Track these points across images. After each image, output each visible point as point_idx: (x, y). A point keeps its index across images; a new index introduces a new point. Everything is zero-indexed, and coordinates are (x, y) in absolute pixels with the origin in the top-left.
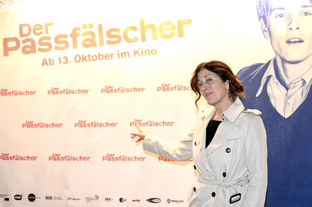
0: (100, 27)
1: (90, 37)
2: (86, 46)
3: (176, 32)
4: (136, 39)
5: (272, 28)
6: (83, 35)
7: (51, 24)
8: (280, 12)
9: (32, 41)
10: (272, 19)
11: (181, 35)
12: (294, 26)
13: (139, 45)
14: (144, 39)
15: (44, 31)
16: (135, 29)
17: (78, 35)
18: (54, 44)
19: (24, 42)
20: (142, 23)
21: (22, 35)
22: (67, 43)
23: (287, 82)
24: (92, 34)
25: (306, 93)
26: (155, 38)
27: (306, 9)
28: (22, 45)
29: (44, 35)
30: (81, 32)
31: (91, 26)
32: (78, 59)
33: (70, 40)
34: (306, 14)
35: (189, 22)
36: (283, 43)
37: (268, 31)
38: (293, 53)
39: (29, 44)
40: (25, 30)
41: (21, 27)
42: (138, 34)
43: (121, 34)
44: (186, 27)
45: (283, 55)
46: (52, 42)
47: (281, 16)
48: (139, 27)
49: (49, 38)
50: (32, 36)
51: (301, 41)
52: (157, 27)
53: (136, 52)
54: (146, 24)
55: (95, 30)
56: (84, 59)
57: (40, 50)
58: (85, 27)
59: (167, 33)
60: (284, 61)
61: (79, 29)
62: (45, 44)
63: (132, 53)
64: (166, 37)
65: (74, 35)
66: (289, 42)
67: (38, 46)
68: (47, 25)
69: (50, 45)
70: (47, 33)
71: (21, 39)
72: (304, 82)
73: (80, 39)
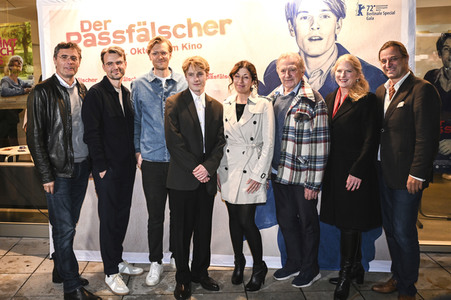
0: (153, 24)
1: (144, 33)
2: (140, 41)
3: (218, 30)
4: (184, 35)
5: (297, 28)
6: (138, 31)
7: (110, 21)
8: (305, 15)
9: (93, 36)
10: (297, 21)
11: (223, 32)
12: (315, 27)
13: (186, 40)
14: (190, 35)
15: (103, 27)
16: (183, 26)
17: (133, 31)
18: (112, 39)
19: (85, 36)
20: (189, 21)
21: (83, 30)
22: (124, 38)
23: (309, 73)
24: (146, 30)
25: (323, 81)
26: (200, 35)
27: (325, 13)
28: (83, 39)
29: (103, 30)
30: (137, 28)
31: (145, 24)
32: (133, 51)
33: (126, 35)
34: (325, 17)
35: (229, 22)
36: (306, 41)
37: (294, 31)
38: (314, 48)
39: (90, 38)
40: (86, 26)
41: (82, 23)
42: (186, 31)
43: (171, 31)
44: (226, 26)
45: (306, 50)
46: (111, 36)
47: (305, 18)
48: (186, 24)
49: (108, 34)
50: (92, 31)
51: (321, 39)
52: (202, 26)
53: (184, 47)
54: (192, 22)
55: (149, 27)
56: (139, 51)
57: (100, 43)
58: (139, 24)
59: (211, 30)
60: (306, 55)
61: (134, 26)
62: (105, 38)
63: (180, 47)
64: (210, 34)
65: (130, 30)
66: (311, 40)
67: (98, 40)
68: (106, 22)
69: (109, 40)
70: (106, 28)
71: (82, 34)
72: (322, 72)
73: (135, 35)
